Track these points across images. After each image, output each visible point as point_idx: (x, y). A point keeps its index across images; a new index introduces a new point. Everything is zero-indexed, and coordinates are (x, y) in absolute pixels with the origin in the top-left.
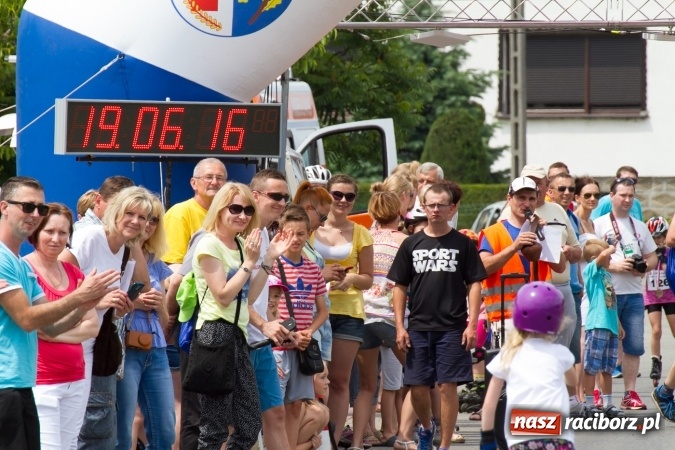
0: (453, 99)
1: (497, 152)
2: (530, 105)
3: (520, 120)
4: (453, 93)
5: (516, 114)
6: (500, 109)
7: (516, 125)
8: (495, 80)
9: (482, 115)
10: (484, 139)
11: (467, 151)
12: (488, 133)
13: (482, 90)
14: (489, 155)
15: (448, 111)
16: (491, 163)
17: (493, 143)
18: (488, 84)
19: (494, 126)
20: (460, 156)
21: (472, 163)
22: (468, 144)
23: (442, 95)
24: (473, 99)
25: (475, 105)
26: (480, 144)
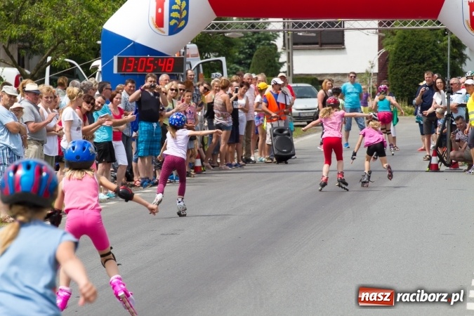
0: (263, 42)
1: (282, 64)
2: (295, 44)
3: (290, 51)
4: (263, 40)
5: (289, 48)
6: (284, 45)
7: (289, 53)
8: (281, 34)
9: (276, 48)
10: (276, 59)
11: (269, 64)
12: (278, 56)
13: (276, 38)
14: (279, 65)
15: (261, 47)
16: (280, 68)
17: (281, 60)
18: (278, 36)
19: (281, 53)
20: (266, 66)
21: (271, 68)
22: (270, 61)
23: (259, 40)
24: (272, 42)
25: (273, 44)
26: (275, 60)
